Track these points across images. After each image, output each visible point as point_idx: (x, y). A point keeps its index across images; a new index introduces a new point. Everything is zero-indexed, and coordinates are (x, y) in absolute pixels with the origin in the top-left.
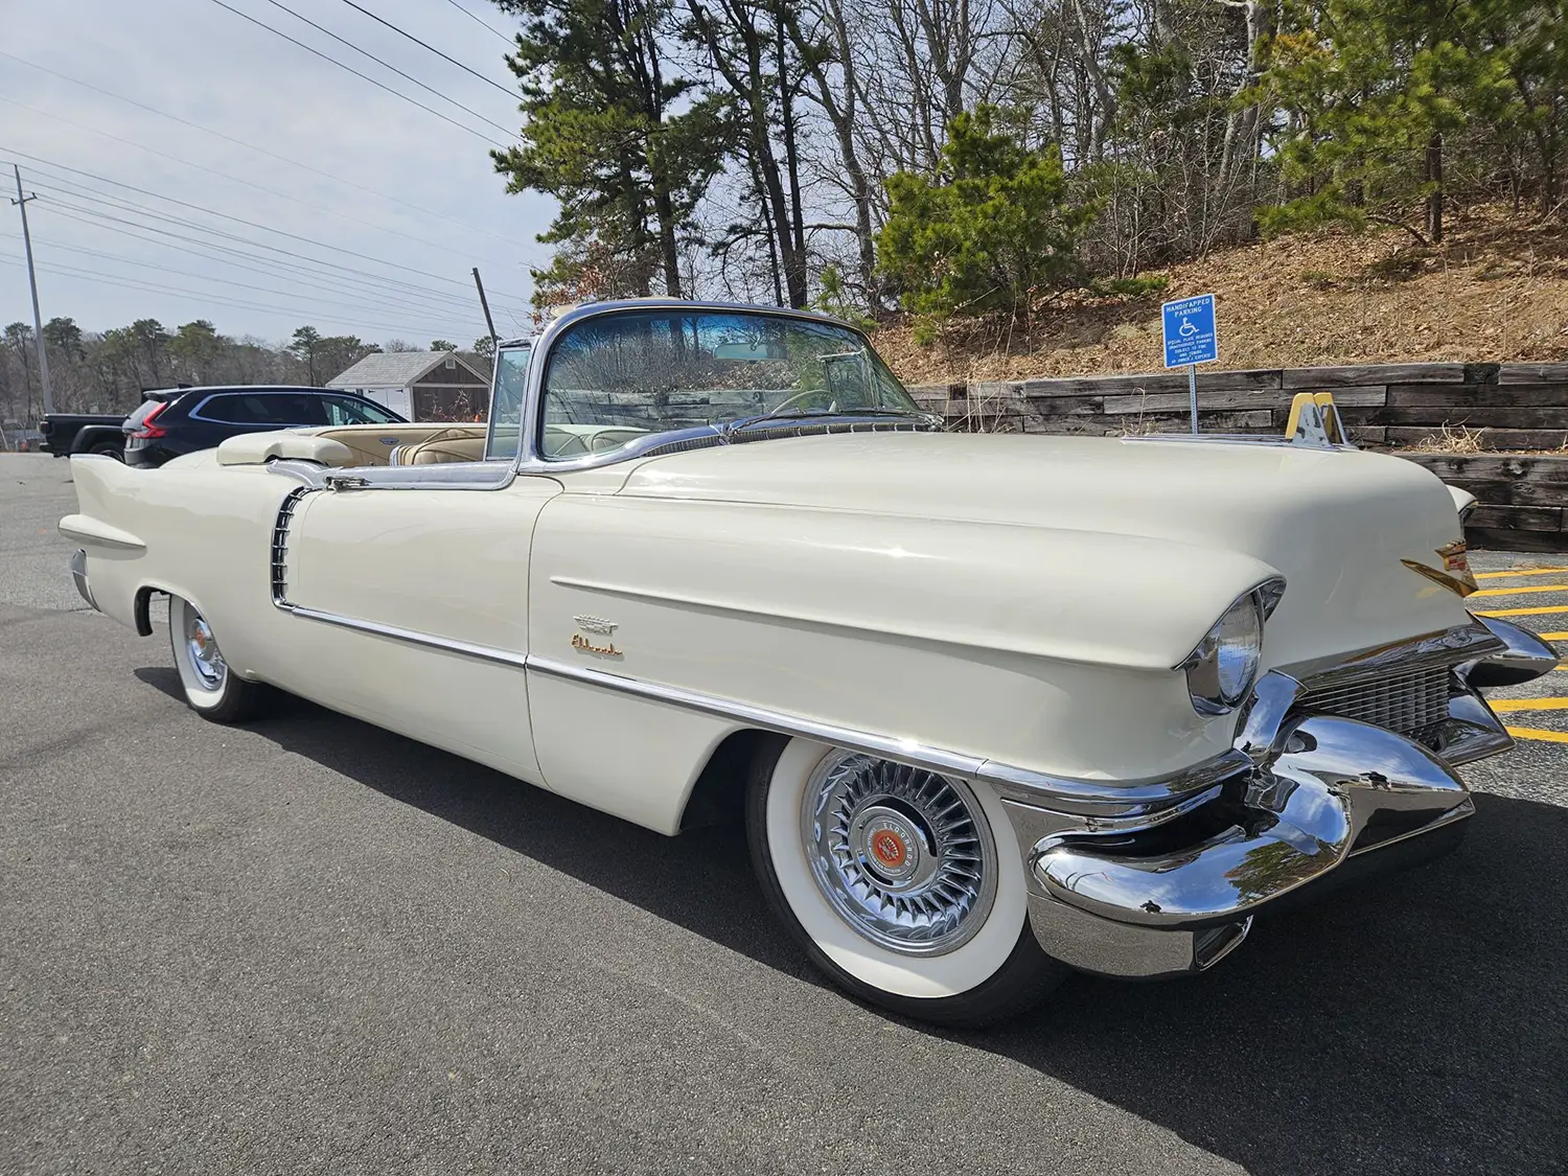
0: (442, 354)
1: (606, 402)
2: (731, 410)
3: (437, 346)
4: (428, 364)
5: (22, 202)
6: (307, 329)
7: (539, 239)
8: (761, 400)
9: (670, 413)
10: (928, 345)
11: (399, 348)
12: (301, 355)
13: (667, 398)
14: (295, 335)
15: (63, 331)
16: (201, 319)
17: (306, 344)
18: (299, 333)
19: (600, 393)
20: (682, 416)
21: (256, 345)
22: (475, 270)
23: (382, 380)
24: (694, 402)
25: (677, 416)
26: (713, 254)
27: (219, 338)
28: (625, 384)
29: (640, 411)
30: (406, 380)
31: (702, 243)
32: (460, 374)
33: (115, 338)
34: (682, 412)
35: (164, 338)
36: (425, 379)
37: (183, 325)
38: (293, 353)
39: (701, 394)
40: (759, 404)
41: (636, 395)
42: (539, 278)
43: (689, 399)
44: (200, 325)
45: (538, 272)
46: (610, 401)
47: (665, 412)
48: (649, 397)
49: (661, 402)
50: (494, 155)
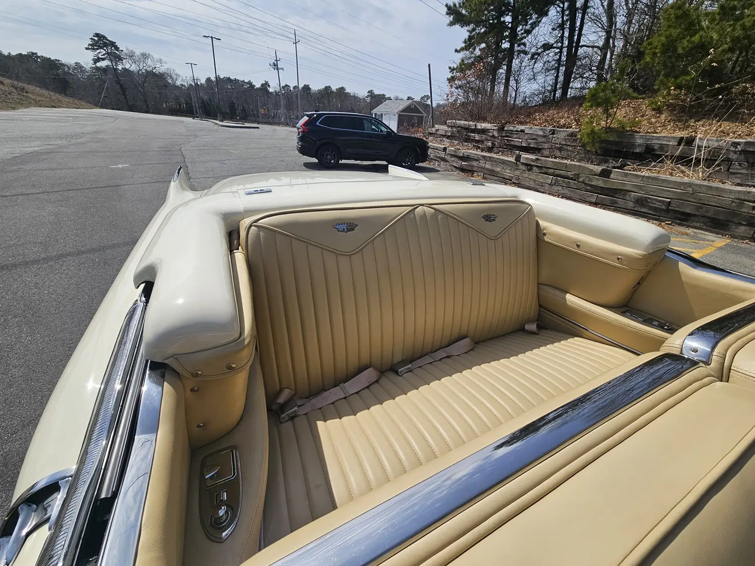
0: (410, 101)
1: (473, 127)
2: (535, 137)
3: (409, 98)
4: (405, 105)
5: (296, 43)
6: (371, 91)
7: (456, 51)
8: (553, 133)
9: (504, 135)
10: (659, 110)
11: (397, 99)
12: (368, 100)
13: (504, 128)
15: (307, 88)
17: (371, 96)
18: (369, 92)
19: (471, 123)
20: (510, 137)
21: (356, 96)
22: (429, 65)
23: (389, 110)
24: (517, 131)
25: (507, 137)
26: (531, 59)
28: (484, 120)
29: (490, 132)
30: (397, 111)
31: (526, 53)
32: (416, 110)
33: (320, 91)
34: (510, 135)
35: (332, 92)
36: (403, 111)
37: (337, 88)
38: (366, 99)
39: (523, 127)
40: (552, 136)
41: (489, 125)
42: (452, 70)
43: (515, 129)
44: (342, 88)
45: (452, 67)
46: (476, 127)
47: (501, 134)
48: (495, 126)
49: (501, 129)
50: (447, 6)
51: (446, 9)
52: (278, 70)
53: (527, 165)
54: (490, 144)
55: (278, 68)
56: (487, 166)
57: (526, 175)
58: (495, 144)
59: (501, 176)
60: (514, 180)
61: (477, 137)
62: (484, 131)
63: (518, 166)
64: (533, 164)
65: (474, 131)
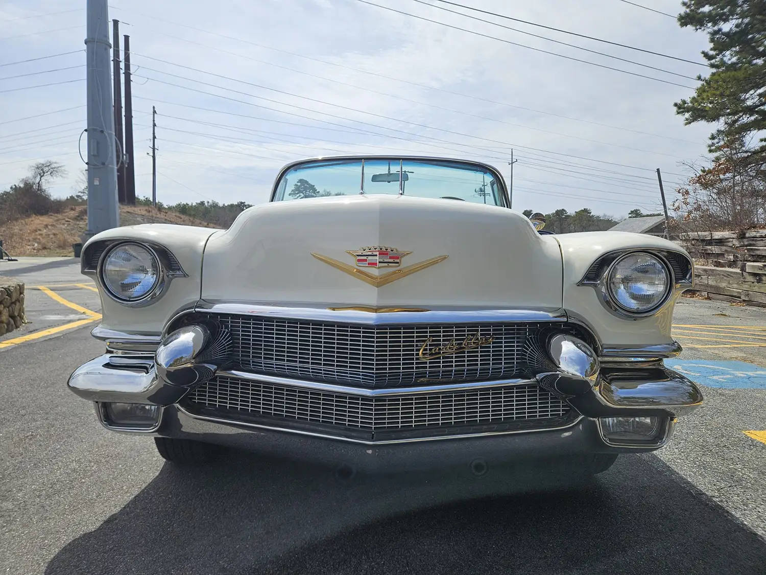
1: (709, 238)
4: (655, 222)
5: (512, 163)
9: (746, 243)
13: (745, 234)
14: (630, 214)
16: (586, 208)
19: (705, 233)
20: (754, 245)
22: (658, 170)
24: (761, 237)
25: (750, 245)
27: (593, 216)
29: (729, 242)
30: (639, 231)
34: (754, 242)
35: (568, 217)
36: (650, 230)
37: (577, 211)
43: (758, 235)
44: (585, 211)
45: (707, 169)
46: (711, 237)
47: (743, 242)
48: (733, 233)
49: (742, 236)
50: (676, 105)
51: (675, 109)
52: (484, 196)
53: (755, 275)
54: (731, 257)
55: (485, 194)
56: (711, 282)
57: (756, 289)
58: (737, 257)
59: (728, 294)
60: (743, 297)
61: (715, 249)
62: (721, 242)
63: (744, 278)
64: (760, 272)
65: (710, 242)
